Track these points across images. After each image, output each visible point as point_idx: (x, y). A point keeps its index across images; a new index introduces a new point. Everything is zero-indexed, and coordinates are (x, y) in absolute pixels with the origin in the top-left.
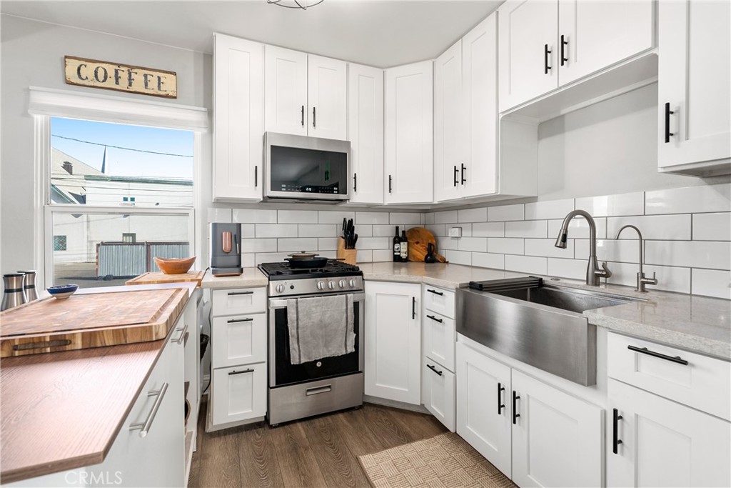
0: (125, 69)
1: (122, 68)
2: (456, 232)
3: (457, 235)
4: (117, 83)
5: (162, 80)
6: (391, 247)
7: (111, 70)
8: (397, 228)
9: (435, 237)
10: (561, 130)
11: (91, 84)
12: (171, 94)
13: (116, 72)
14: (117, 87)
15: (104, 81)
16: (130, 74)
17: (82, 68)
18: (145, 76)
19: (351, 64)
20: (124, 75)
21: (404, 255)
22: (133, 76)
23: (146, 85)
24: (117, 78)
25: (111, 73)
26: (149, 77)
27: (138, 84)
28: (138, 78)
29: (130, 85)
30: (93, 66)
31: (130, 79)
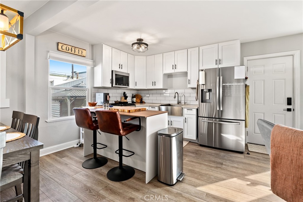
0: (74, 48)
1: (73, 47)
2: (148, 95)
3: (149, 96)
4: (71, 51)
5: (83, 52)
6: (131, 99)
7: (70, 47)
8: (133, 94)
9: (142, 97)
10: (172, 77)
11: (65, 51)
12: (84, 56)
13: (71, 48)
14: (72, 53)
15: (68, 51)
16: (75, 49)
17: (63, 46)
18: (79, 50)
19: (128, 54)
20: (73, 49)
21: (135, 101)
22: (76, 50)
23: (79, 53)
24: (72, 50)
25: (70, 49)
26: (79, 51)
27: (77, 53)
28: (77, 50)
29: (75, 52)
30: (66, 46)
31: (75, 51)
